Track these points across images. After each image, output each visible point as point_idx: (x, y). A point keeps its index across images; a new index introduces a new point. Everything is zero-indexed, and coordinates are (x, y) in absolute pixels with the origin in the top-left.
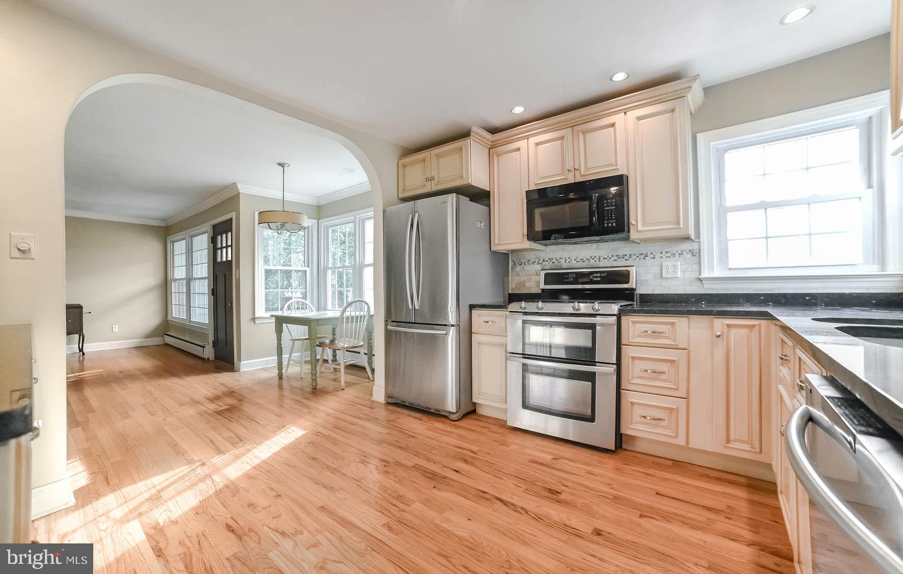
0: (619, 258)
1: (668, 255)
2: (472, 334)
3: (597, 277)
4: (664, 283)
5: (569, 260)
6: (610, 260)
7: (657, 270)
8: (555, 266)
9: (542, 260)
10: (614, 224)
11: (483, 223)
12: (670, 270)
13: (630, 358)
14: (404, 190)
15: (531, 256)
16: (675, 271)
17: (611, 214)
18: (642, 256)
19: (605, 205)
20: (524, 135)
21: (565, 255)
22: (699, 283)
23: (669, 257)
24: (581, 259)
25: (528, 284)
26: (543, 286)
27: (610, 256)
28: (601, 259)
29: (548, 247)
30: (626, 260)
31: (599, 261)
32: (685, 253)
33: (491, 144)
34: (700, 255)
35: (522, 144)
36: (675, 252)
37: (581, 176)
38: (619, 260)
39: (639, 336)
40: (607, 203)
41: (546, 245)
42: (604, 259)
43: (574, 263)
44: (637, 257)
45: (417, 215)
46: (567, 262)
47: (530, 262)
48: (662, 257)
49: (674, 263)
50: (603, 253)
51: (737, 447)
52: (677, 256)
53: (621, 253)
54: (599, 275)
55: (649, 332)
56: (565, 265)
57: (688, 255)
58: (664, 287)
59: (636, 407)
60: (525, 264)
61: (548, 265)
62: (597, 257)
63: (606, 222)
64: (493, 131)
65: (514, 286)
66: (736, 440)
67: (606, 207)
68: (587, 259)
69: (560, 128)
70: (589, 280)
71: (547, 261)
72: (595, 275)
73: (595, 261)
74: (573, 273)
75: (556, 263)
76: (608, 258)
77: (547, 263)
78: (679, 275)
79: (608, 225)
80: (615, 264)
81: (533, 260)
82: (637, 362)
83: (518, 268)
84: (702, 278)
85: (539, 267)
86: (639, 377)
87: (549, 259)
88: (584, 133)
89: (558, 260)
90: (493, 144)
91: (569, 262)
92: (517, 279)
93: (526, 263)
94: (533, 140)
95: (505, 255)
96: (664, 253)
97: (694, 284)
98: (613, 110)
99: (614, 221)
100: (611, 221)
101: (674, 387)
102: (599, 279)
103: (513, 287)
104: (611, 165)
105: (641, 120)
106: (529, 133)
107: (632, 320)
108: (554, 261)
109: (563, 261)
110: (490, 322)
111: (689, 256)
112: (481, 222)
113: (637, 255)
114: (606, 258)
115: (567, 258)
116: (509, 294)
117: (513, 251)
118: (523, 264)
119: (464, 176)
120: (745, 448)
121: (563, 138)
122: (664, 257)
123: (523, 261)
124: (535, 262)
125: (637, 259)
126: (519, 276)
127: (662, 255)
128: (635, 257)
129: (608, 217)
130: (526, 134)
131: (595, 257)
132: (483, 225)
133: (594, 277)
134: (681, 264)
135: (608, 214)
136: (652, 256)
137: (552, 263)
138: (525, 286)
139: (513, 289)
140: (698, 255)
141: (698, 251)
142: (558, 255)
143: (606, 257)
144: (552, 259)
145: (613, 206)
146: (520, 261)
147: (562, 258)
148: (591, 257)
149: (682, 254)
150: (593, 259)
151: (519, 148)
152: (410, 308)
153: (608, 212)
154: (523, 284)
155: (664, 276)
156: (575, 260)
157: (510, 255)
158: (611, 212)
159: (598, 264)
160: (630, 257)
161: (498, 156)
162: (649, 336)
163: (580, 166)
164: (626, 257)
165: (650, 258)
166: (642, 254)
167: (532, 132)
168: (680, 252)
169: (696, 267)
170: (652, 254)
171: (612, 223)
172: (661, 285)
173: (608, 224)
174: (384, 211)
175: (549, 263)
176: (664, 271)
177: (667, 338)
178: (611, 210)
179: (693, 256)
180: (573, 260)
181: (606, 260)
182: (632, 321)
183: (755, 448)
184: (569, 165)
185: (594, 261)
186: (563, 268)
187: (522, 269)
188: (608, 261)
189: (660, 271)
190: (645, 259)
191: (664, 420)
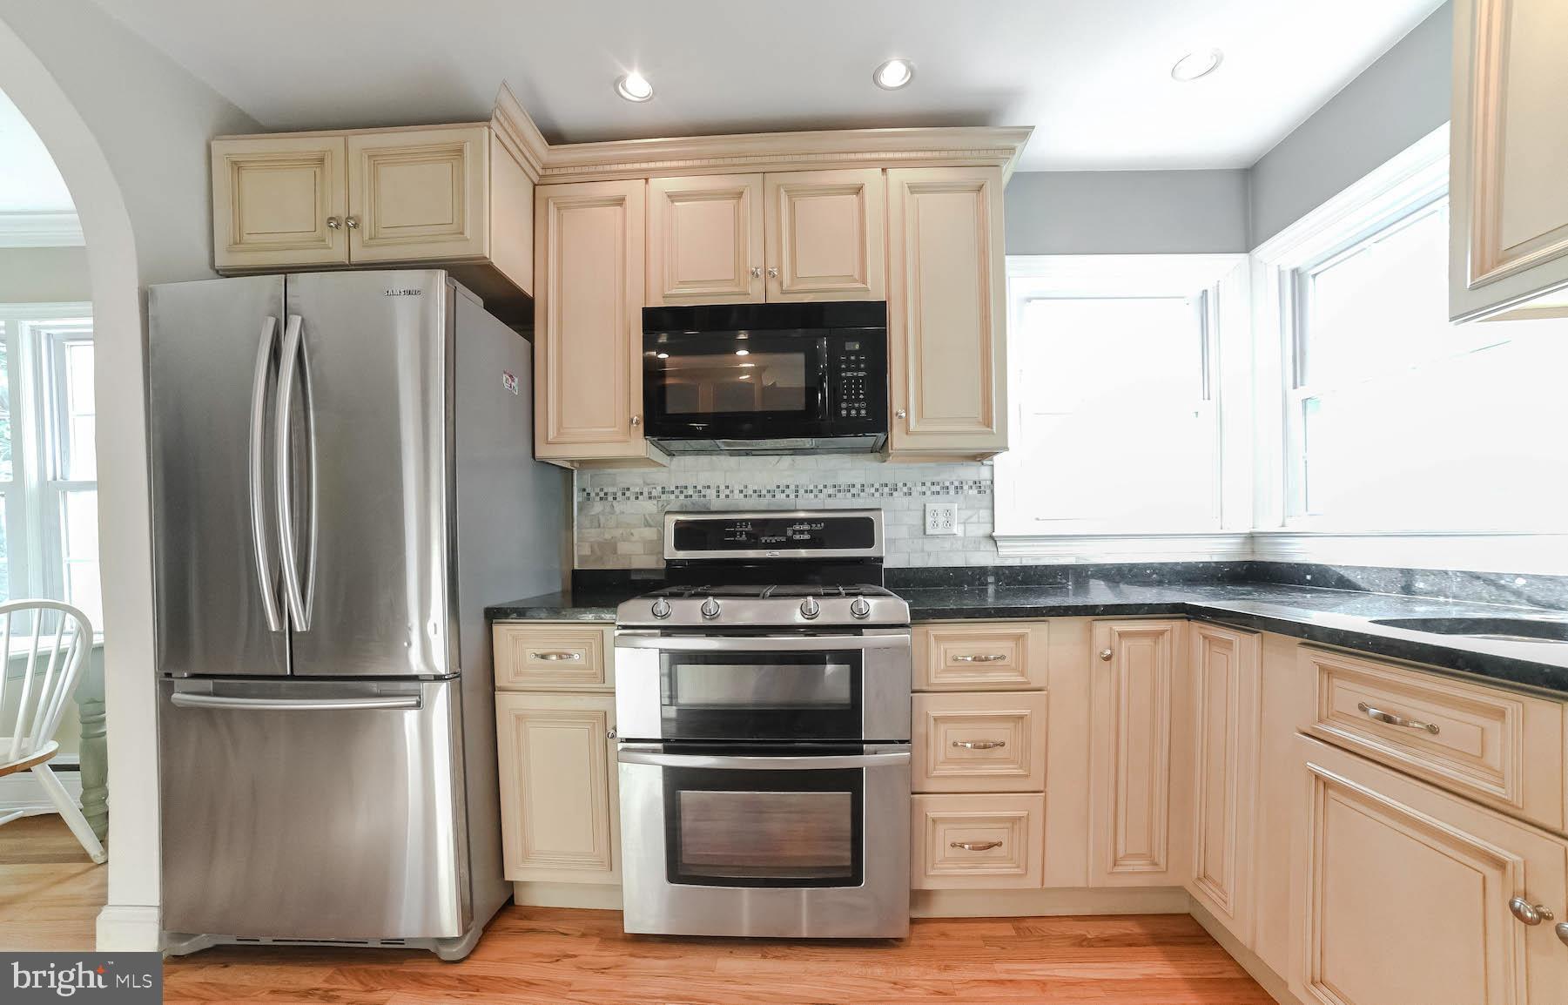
0: (840, 491)
1: (937, 488)
2: (499, 696)
3: (802, 532)
4: (929, 546)
5: (727, 492)
6: (821, 495)
7: (914, 519)
8: (693, 504)
9: (659, 488)
10: (863, 412)
11: (516, 379)
12: (941, 519)
13: (932, 719)
14: (237, 243)
15: (633, 478)
16: (948, 523)
17: (857, 389)
18: (886, 490)
19: (843, 366)
20: (637, 166)
21: (717, 479)
22: (989, 546)
23: (938, 493)
24: (755, 491)
25: (623, 548)
26: (672, 553)
27: (821, 487)
28: (801, 492)
29: (676, 459)
30: (854, 495)
31: (797, 496)
32: (966, 487)
33: (541, 172)
34: (992, 491)
35: (631, 189)
36: (947, 484)
37: (782, 293)
38: (839, 495)
39: (948, 669)
40: (848, 361)
41: (671, 454)
42: (806, 491)
43: (738, 500)
44: (877, 490)
45: (295, 323)
46: (722, 496)
47: (628, 494)
48: (924, 493)
49: (948, 506)
50: (804, 480)
51: (1130, 869)
52: (952, 491)
53: (844, 479)
54: (806, 527)
55: (969, 659)
56: (716, 504)
57: (971, 492)
58: (929, 554)
59: (941, 828)
60: (615, 499)
61: (675, 502)
62: (792, 487)
63: (844, 405)
64: (555, 137)
65: (586, 551)
66: (1127, 856)
67: (846, 370)
68: (769, 491)
69: (733, 170)
70: (784, 539)
71: (673, 492)
72: (797, 527)
73: (788, 496)
74: (746, 521)
75: (695, 497)
76: (815, 492)
77: (673, 497)
78: (957, 529)
79: (849, 413)
80: (831, 504)
81: (637, 490)
82: (942, 727)
83: (598, 507)
84: (997, 537)
85: (650, 507)
86: (948, 761)
87: (677, 487)
88: (792, 193)
89: (700, 492)
90: (549, 172)
91: (727, 496)
92: (592, 534)
93: (619, 494)
94: (663, 184)
95: (564, 474)
96: (928, 484)
97: (982, 548)
98: (859, 156)
99: (864, 405)
100: (856, 405)
101: (1021, 772)
102: (807, 537)
103: (584, 556)
104: (850, 278)
105: (917, 192)
106: (652, 165)
107: (935, 633)
108: (690, 492)
109: (711, 493)
110: (554, 658)
111: (974, 492)
112: (511, 376)
113: (877, 486)
114: (811, 491)
115: (722, 487)
116: (574, 572)
117: (585, 464)
118: (610, 498)
119: (468, 234)
120: (1138, 869)
121: (739, 195)
122: (928, 493)
123: (610, 490)
124: (641, 494)
125: (877, 494)
126: (599, 526)
127: (924, 489)
128: (873, 490)
129: (849, 395)
130: (644, 166)
131: (788, 487)
132: (517, 386)
133: (795, 532)
134: (958, 509)
135: (849, 389)
136: (905, 489)
137: (686, 497)
138: (615, 551)
139: (583, 559)
140: (988, 491)
141: (989, 483)
142: (703, 479)
143: (811, 487)
144: (686, 488)
145: (862, 370)
146: (602, 490)
147: (709, 487)
148: (778, 487)
149: (962, 488)
150: (783, 492)
151: (624, 199)
152: (273, 627)
153: (849, 384)
154: (611, 546)
155: (929, 531)
156: (741, 492)
157: (575, 473)
158: (857, 383)
159: (791, 502)
160: (863, 490)
161: (559, 209)
162: (968, 668)
163: (780, 270)
164: (853, 491)
165: (901, 494)
166: (886, 485)
167: (659, 165)
168: (956, 484)
169: (985, 514)
170: (905, 485)
171: (858, 410)
172: (923, 551)
173: (848, 410)
174: (145, 299)
175: (677, 497)
176: (929, 520)
177: (1006, 668)
178: (857, 378)
179: (980, 492)
180: (736, 492)
181: (812, 495)
182: (936, 637)
183: (1156, 864)
184: (754, 260)
185: (783, 496)
186: (712, 509)
187: (608, 509)
188: (816, 496)
189: (921, 522)
190: (892, 494)
191: (1000, 844)
